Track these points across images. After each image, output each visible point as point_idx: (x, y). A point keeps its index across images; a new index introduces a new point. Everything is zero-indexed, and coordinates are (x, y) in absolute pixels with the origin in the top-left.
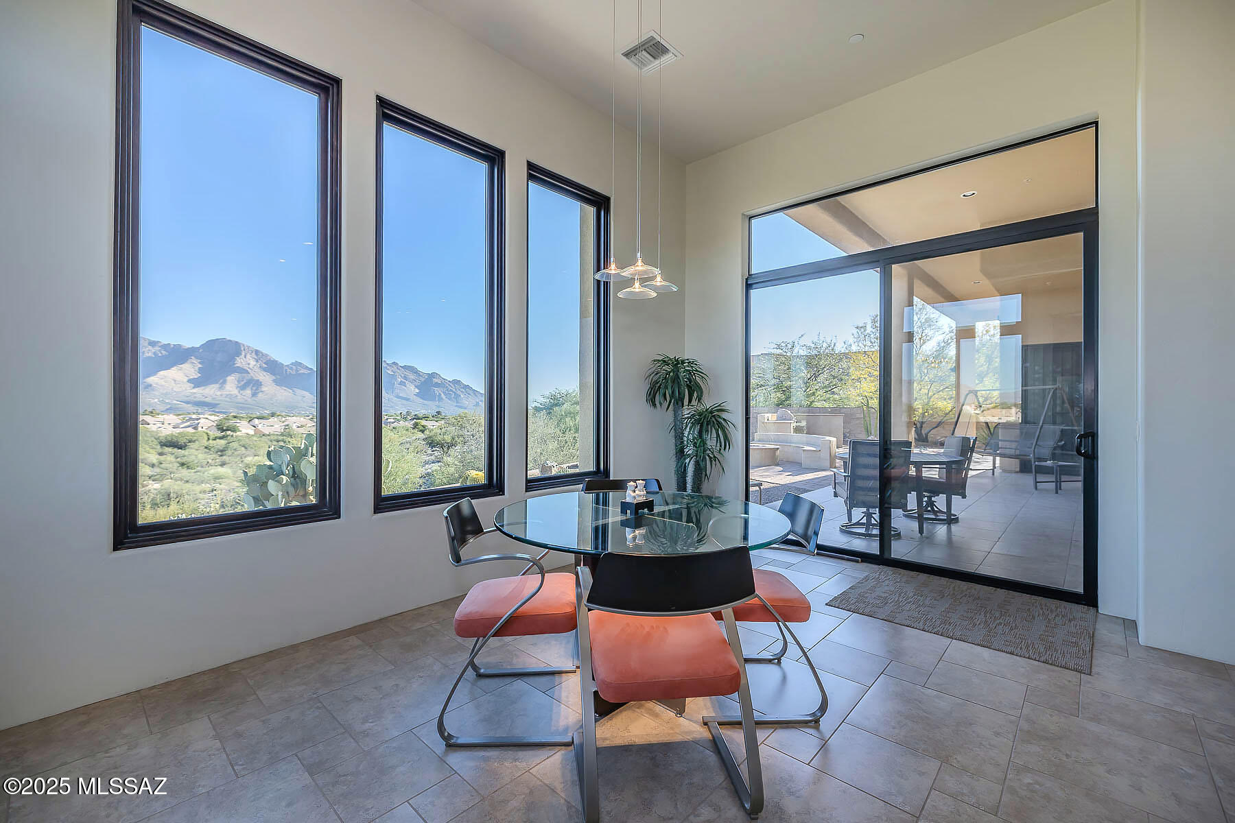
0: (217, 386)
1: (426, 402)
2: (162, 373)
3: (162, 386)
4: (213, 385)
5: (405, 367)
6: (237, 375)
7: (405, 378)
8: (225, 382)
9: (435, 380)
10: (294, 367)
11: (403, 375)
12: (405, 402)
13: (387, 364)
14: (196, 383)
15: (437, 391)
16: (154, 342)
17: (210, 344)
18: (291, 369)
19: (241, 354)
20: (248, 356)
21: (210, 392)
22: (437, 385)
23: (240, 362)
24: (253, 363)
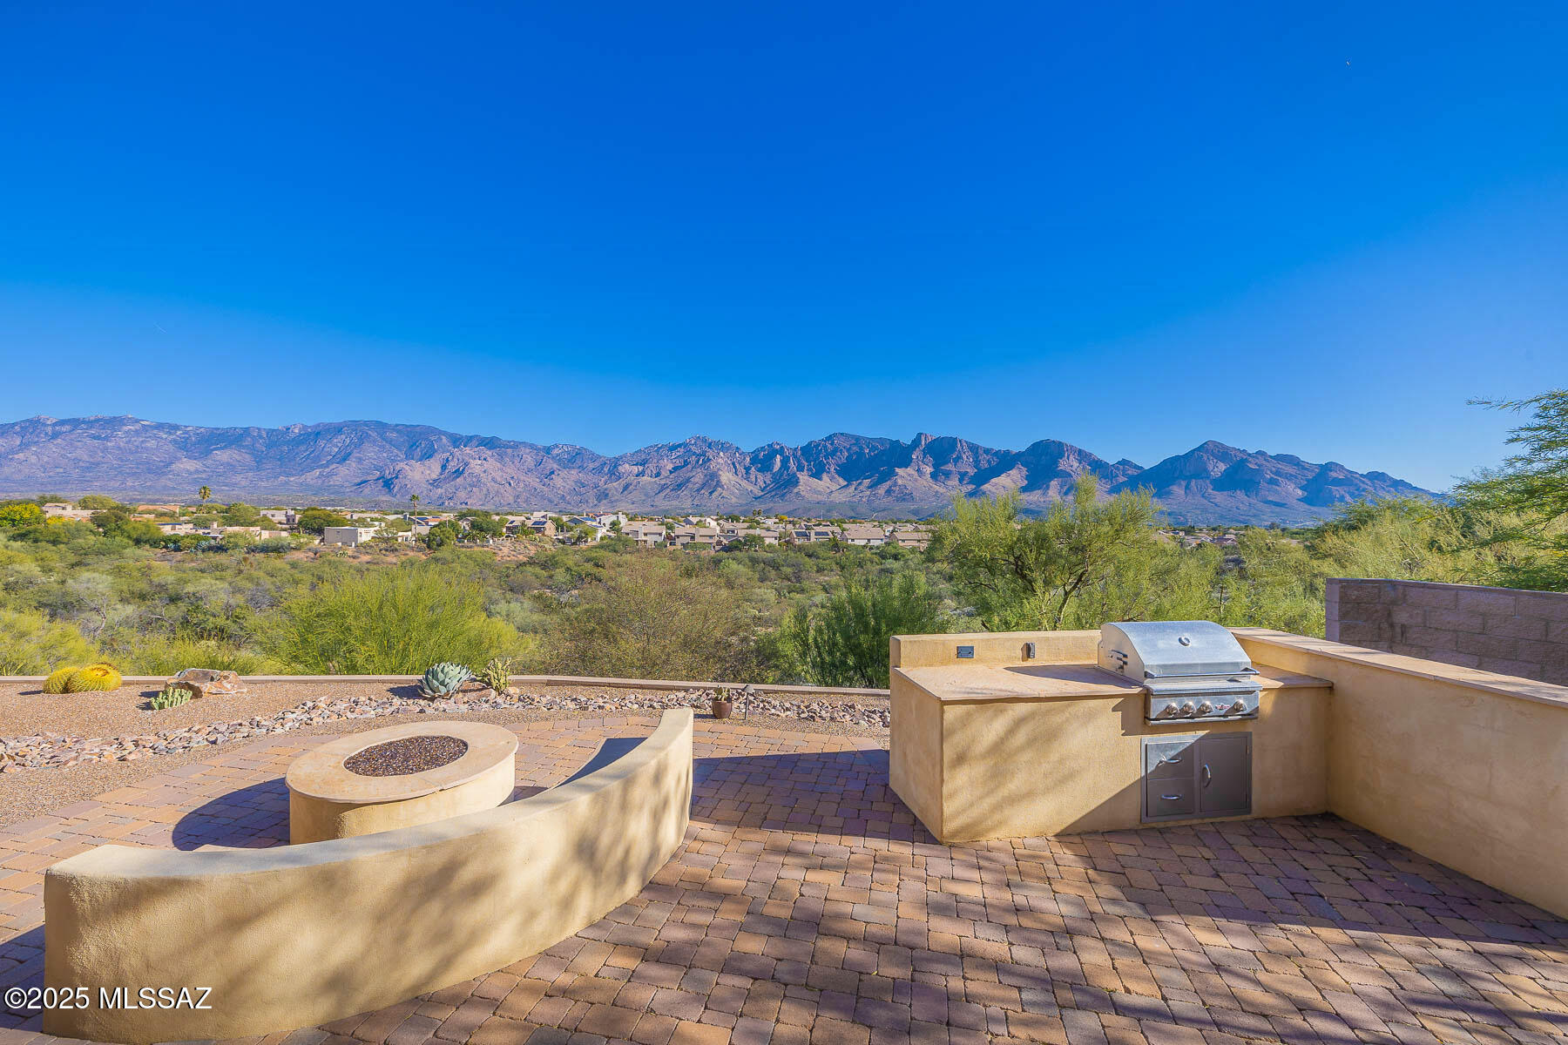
0: (1039, 492)
1: (1313, 508)
2: (993, 480)
3: (993, 493)
4: (1035, 492)
5: (1279, 458)
6: (1060, 480)
7: (1278, 473)
8: (1048, 487)
9: (1334, 474)
10: (1121, 467)
11: (1274, 469)
12: (1278, 509)
13: (1249, 455)
14: (1024, 490)
15: (1337, 491)
16: (988, 449)
17: (1035, 446)
18: (1118, 469)
19: (1064, 456)
20: (1071, 457)
21: (1034, 497)
22: (1337, 482)
23: (1063, 465)
24: (1076, 464)
